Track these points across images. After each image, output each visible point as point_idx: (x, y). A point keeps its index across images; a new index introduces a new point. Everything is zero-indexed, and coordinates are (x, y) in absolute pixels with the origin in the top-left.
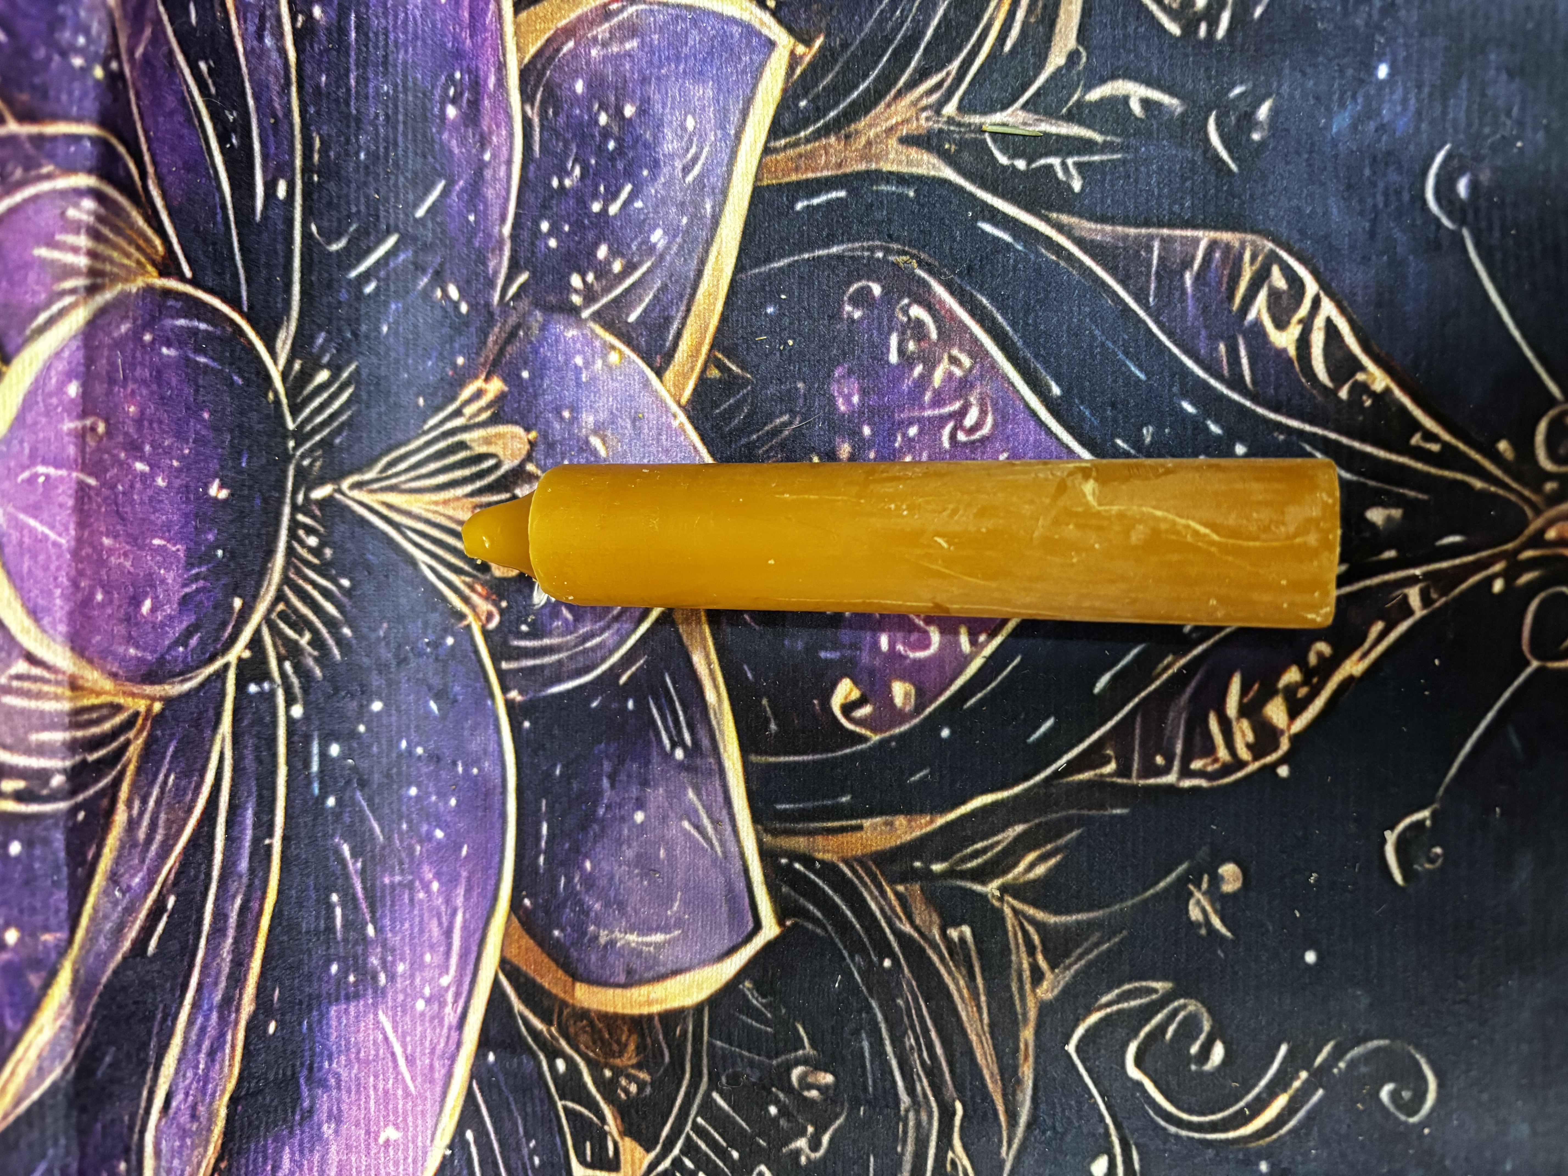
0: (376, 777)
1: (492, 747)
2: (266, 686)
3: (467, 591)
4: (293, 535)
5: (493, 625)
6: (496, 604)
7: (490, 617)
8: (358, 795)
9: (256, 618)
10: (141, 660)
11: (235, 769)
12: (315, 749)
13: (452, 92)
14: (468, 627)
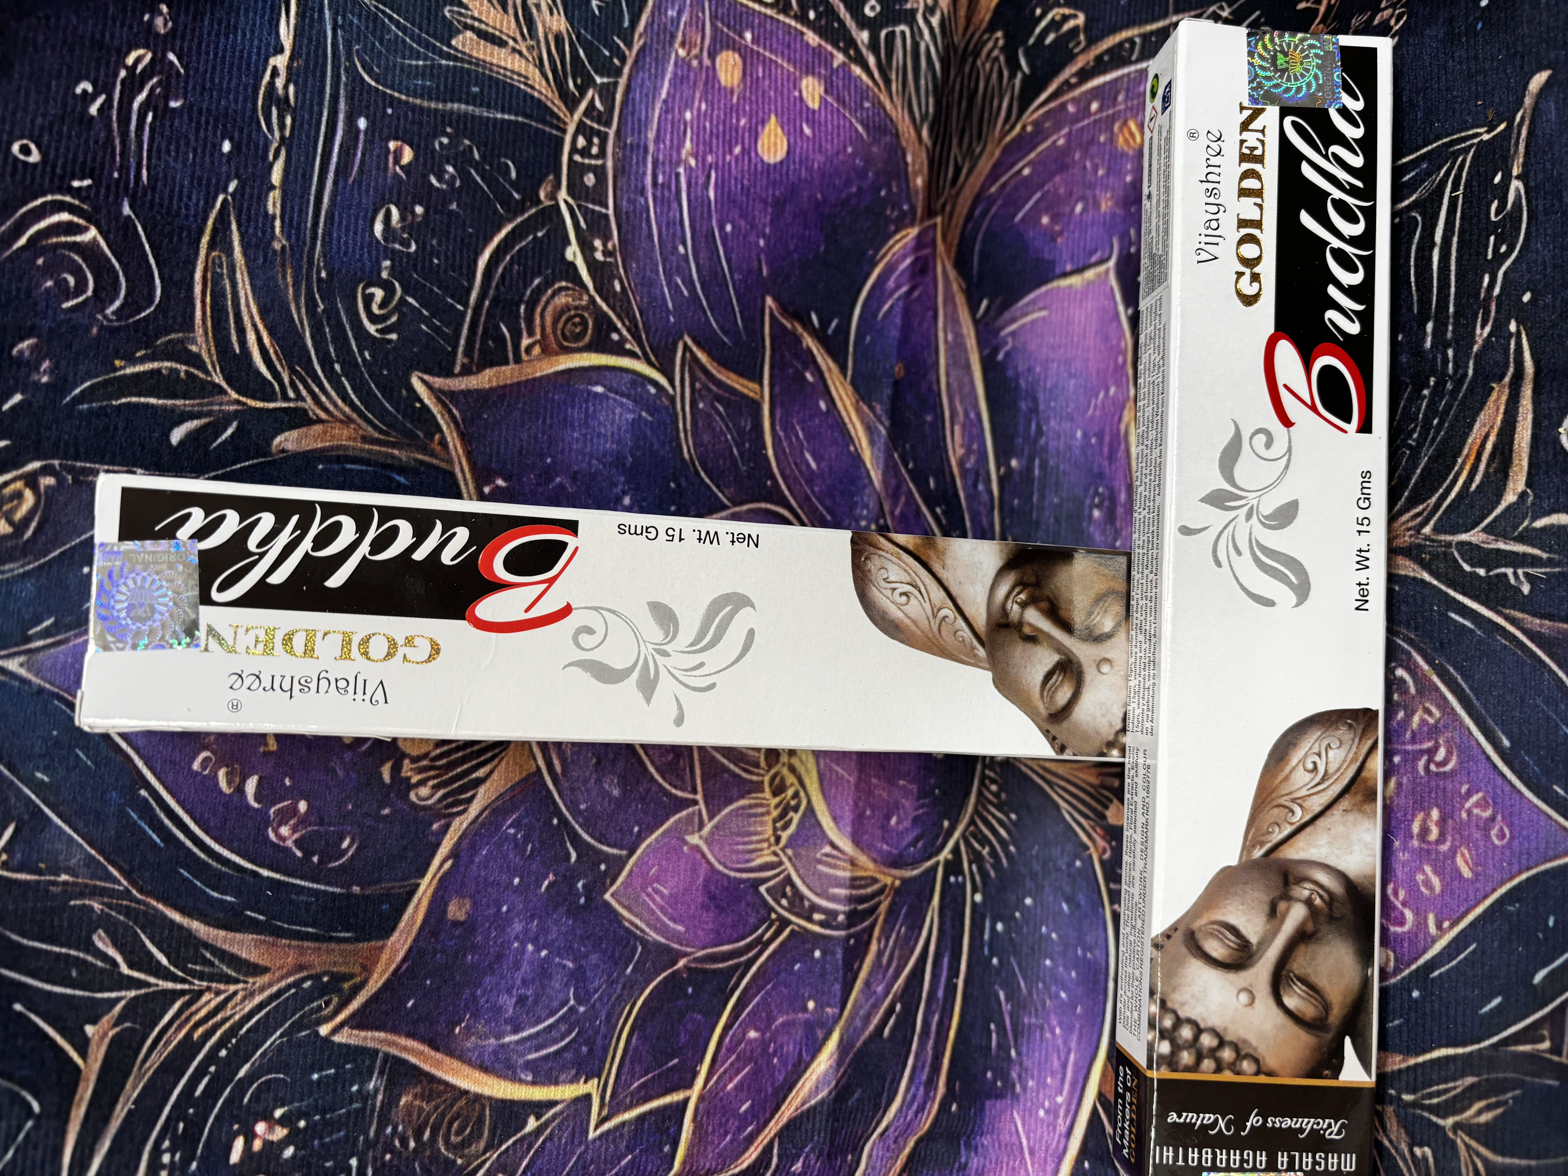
0: (1025, 950)
1: (1101, 941)
2: (960, 879)
3: (1091, 831)
4: (982, 783)
5: (1107, 856)
6: (1109, 843)
7: (1104, 851)
8: (1012, 960)
9: (957, 834)
10: (889, 853)
11: (940, 930)
12: (988, 924)
13: (1097, 500)
14: (1090, 856)
